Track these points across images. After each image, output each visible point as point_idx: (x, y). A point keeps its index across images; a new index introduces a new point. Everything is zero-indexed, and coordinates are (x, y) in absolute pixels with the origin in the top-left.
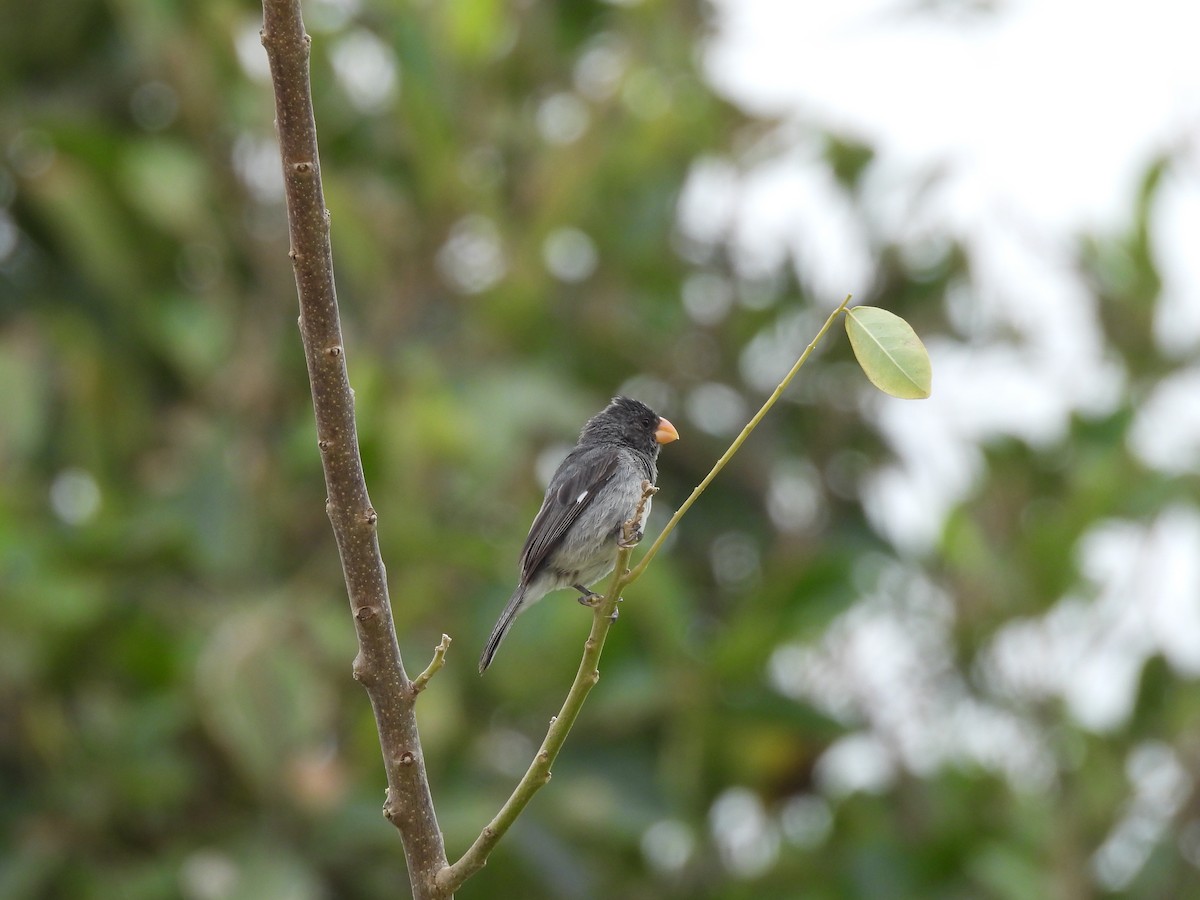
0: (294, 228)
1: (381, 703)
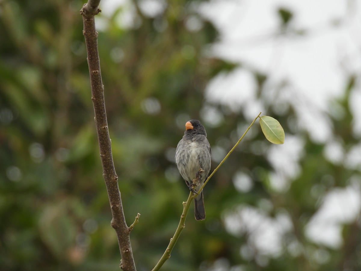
0: (93, 90)
1: (119, 234)
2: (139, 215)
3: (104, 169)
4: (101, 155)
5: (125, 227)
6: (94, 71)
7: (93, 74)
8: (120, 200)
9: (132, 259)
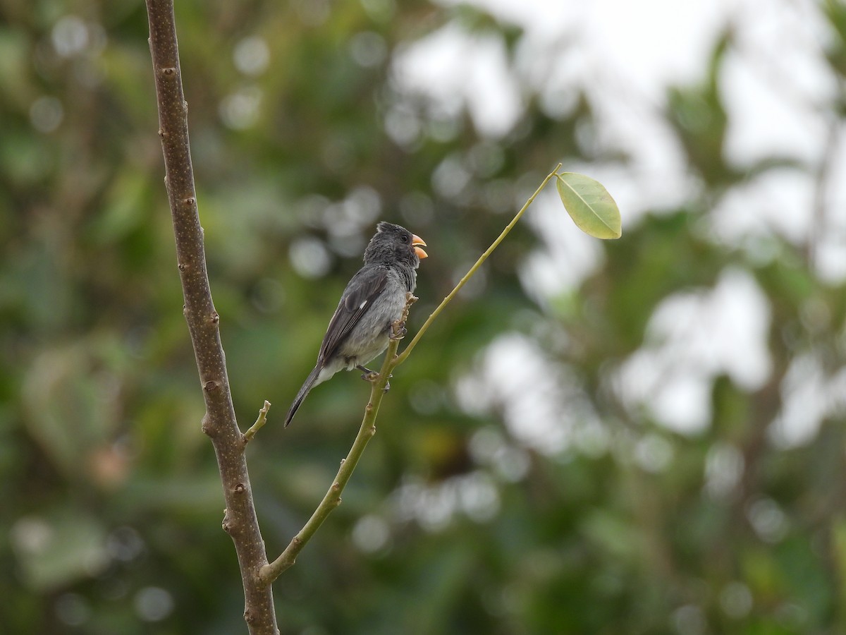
0: (162, 114)
1: (221, 449)
2: (267, 405)
3: (187, 298)
4: (179, 265)
5: (235, 433)
6: (164, 70)
7: (163, 76)
8: (223, 370)
9: (251, 507)
